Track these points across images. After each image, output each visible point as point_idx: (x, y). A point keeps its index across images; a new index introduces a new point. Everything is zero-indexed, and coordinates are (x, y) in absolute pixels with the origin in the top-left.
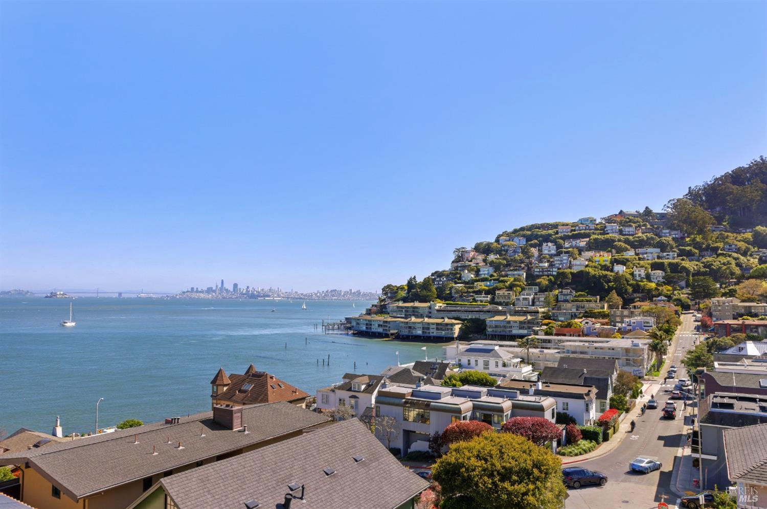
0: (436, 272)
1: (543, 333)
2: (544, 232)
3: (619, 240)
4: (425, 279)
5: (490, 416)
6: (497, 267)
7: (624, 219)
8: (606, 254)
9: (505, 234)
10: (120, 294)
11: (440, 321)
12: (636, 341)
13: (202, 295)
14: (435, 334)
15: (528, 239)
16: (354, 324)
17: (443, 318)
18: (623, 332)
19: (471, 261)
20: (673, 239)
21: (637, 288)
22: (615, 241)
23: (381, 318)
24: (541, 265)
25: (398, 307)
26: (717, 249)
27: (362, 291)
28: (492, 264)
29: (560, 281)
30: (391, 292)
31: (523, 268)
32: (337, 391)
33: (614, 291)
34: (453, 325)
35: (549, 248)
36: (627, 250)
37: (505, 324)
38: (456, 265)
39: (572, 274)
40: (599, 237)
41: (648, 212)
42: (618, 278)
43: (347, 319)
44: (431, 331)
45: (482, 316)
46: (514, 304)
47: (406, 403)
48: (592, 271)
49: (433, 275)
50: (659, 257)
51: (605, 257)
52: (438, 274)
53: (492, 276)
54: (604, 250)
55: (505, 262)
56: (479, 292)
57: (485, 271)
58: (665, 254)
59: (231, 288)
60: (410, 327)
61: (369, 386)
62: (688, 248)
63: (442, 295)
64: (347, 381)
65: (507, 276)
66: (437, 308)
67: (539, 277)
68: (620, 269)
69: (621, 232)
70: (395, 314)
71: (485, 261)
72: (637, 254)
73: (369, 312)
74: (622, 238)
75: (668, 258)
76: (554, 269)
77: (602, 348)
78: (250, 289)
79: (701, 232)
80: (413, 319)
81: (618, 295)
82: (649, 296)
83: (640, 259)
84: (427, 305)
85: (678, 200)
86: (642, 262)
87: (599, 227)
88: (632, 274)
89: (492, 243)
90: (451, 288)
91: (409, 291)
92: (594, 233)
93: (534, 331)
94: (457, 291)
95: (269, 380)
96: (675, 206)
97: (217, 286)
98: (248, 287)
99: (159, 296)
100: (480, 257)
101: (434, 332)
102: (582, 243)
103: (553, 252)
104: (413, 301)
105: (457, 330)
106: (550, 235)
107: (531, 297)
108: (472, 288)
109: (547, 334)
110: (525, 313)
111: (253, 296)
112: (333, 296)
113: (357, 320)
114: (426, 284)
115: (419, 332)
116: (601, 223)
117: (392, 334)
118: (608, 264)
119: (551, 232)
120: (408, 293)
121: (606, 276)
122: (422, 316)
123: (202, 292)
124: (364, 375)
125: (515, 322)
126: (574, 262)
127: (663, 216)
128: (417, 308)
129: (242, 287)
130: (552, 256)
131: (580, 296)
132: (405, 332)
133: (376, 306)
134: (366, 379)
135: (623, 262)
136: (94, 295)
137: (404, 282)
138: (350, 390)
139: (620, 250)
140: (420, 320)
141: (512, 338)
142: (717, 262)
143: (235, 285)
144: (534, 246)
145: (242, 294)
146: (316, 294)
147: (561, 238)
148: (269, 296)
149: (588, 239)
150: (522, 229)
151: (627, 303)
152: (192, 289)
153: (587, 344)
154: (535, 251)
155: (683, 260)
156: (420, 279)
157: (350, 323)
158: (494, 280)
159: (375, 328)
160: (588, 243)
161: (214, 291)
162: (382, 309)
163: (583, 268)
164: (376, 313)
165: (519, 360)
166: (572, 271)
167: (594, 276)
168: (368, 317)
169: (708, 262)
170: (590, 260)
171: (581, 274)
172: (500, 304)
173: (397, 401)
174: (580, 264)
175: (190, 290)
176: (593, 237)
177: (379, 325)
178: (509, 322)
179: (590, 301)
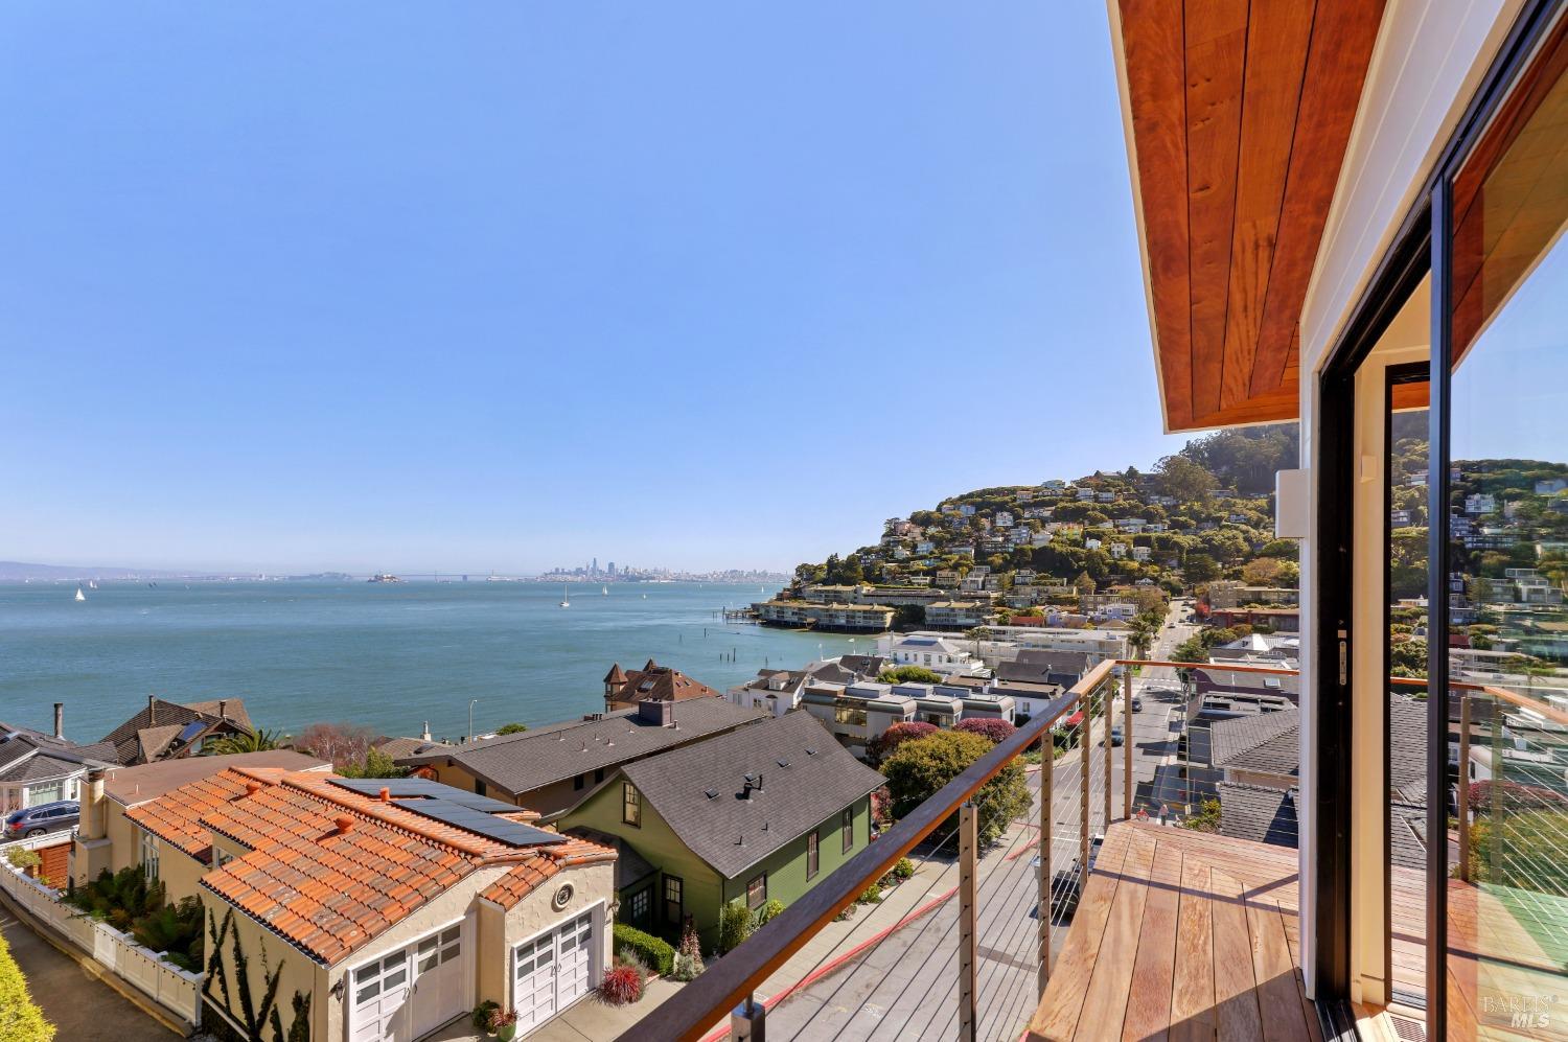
0: (863, 549)
1: (996, 623)
2: (999, 499)
3: (1094, 509)
4: (849, 557)
5: (937, 717)
6: (938, 542)
7: (1100, 483)
8: (1076, 527)
9: (949, 501)
10: (465, 577)
11: (868, 608)
12: (1112, 633)
13: (569, 578)
14: (861, 624)
15: (979, 507)
16: (762, 611)
17: (871, 604)
18: (1096, 623)
19: (906, 535)
20: (1164, 506)
21: (1115, 568)
22: (1088, 510)
23: (795, 604)
24: (994, 539)
25: (816, 591)
26: (1220, 519)
27: (769, 572)
28: (932, 538)
29: (1018, 559)
30: (806, 573)
31: (971, 544)
32: (751, 690)
33: (1086, 572)
34: (884, 613)
35: (1004, 519)
36: (1103, 521)
37: (948, 611)
38: (888, 539)
39: (1033, 550)
40: (1068, 504)
41: (1132, 472)
42: (1090, 556)
43: (753, 606)
44: (858, 619)
45: (920, 602)
46: (959, 588)
47: (838, 701)
48: (1058, 548)
49: (858, 552)
50: (1144, 530)
51: (1075, 530)
52: (867, 551)
53: (932, 553)
54: (1074, 521)
55: (948, 536)
56: (916, 573)
57: (924, 547)
58: (1152, 526)
59: (606, 569)
60: (831, 616)
61: (789, 683)
62: (1182, 519)
63: (870, 576)
64: (763, 678)
65: (950, 553)
66: (864, 592)
67: (992, 554)
68: (1093, 544)
69: (1096, 499)
70: (812, 600)
71: (923, 534)
72: (1116, 526)
73: (780, 597)
74: (1098, 505)
75: (1156, 532)
76: (1010, 545)
77: (1069, 641)
78: (630, 569)
79: (1200, 498)
80: (835, 606)
81: (1090, 577)
82: (1130, 578)
83: (1120, 532)
84: (852, 588)
85: (1172, 458)
86: (1122, 536)
87: (1066, 492)
88: (1109, 551)
89: (932, 513)
90: (881, 569)
91: (829, 571)
92: (1061, 500)
93: (984, 620)
94: (889, 572)
95: (674, 676)
96: (1168, 466)
97: (588, 567)
98: (627, 568)
99: (516, 579)
100: (918, 531)
101: (860, 622)
102: (1047, 513)
103: (1009, 524)
104: (834, 584)
105: (889, 618)
106: (1007, 503)
107: (981, 579)
108: (908, 567)
109: (1000, 624)
110: (973, 599)
111: (635, 578)
112: (733, 577)
113: (766, 607)
114: (851, 562)
115: (843, 621)
116: (1071, 488)
117: (809, 624)
118: (1078, 538)
119: (1006, 498)
120: (828, 574)
121: (1074, 554)
122: (845, 602)
123: (569, 573)
124: (782, 671)
125: (961, 609)
126: (1035, 536)
127: (1151, 478)
128: (839, 592)
129: (620, 567)
130: (1007, 529)
131: (1042, 578)
132: (825, 621)
133: (789, 590)
134: (786, 677)
135: (1098, 537)
136: (433, 578)
137: (824, 561)
138: (767, 688)
139: (1094, 521)
140: (843, 607)
141: (958, 628)
142: (1218, 536)
143: (611, 565)
144: (985, 516)
145: (620, 576)
146: (712, 576)
147: (1020, 506)
148: (653, 578)
149: (1054, 508)
150: (971, 495)
151: (1102, 586)
152: (557, 570)
153: (1051, 636)
154: (986, 523)
155: (1175, 533)
156: (842, 557)
157: (758, 610)
158: (935, 558)
159: (789, 617)
160: (1054, 513)
161: (585, 573)
162: (796, 593)
163: (1046, 544)
164: (788, 598)
165: (968, 654)
166: (1033, 547)
167: (1061, 553)
168: (780, 603)
169: (1207, 536)
170: (1055, 534)
171: (1044, 549)
172: (942, 587)
173: (828, 699)
174: (1043, 538)
175: (554, 571)
176: (1061, 505)
177: (793, 613)
178: (953, 610)
179: (1055, 584)
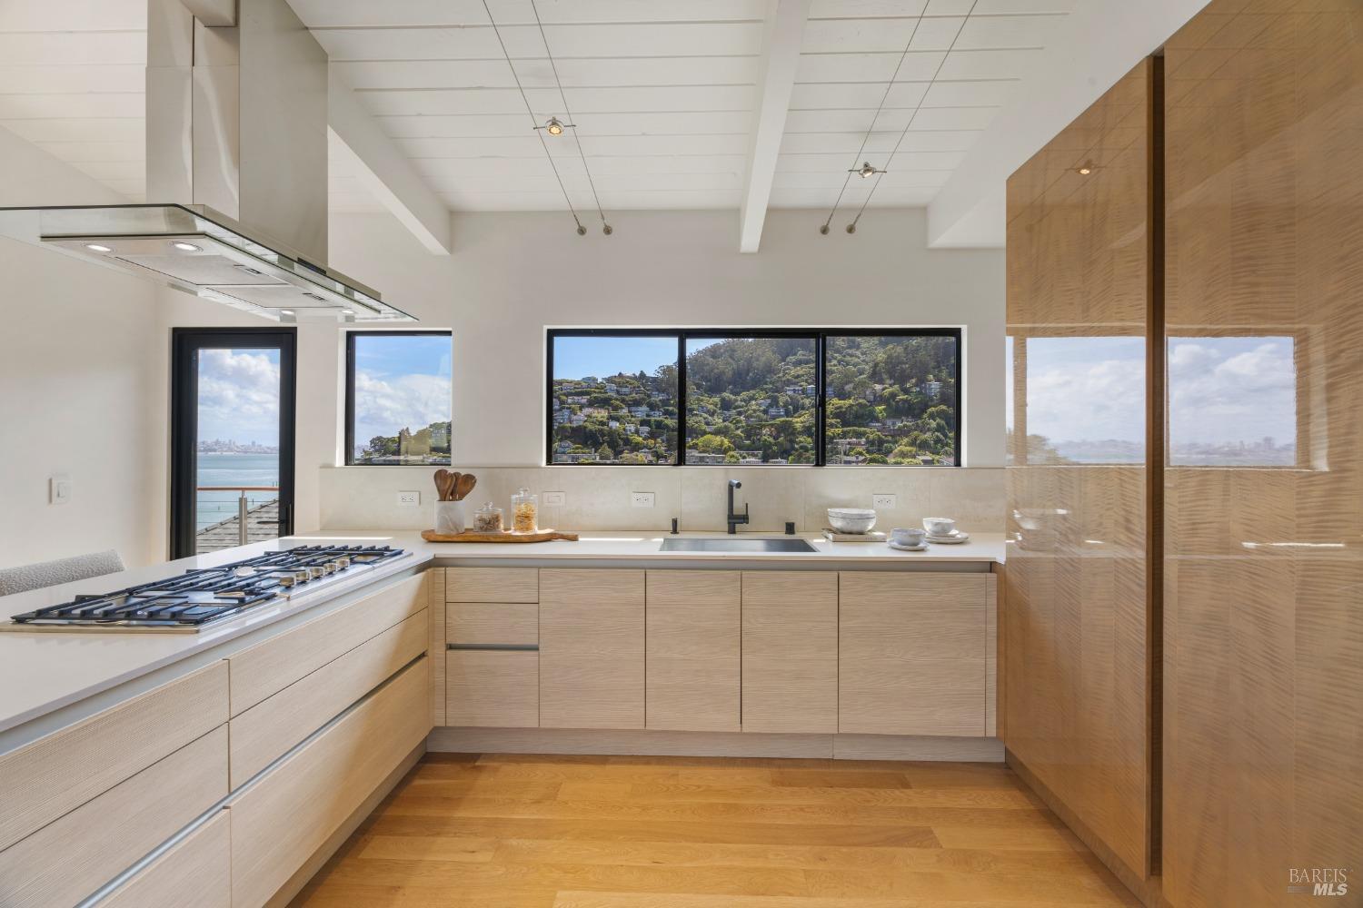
0: (433, 424)
3: (617, 399)
4: (420, 431)
7: (620, 381)
8: (603, 411)
20: (660, 400)
21: (627, 442)
22: (611, 399)
29: (561, 434)
30: (380, 444)
33: (606, 444)
36: (622, 408)
39: (572, 428)
40: (599, 395)
41: (642, 375)
42: (611, 433)
48: (590, 426)
49: (430, 426)
50: (648, 416)
51: (601, 414)
52: (437, 426)
54: (602, 407)
58: (653, 413)
62: (671, 408)
68: (615, 425)
69: (618, 392)
72: (630, 412)
74: (619, 397)
75: (654, 417)
81: (610, 448)
82: (636, 448)
83: (632, 416)
85: (668, 367)
86: (633, 419)
87: (599, 386)
88: (624, 429)
91: (400, 443)
92: (595, 392)
96: (664, 372)
102: (584, 400)
104: (404, 454)
114: (422, 436)
116: (602, 383)
118: (605, 420)
120: (398, 446)
121: (601, 431)
126: (574, 417)
127: (654, 380)
131: (577, 448)
135: (618, 419)
137: (395, 434)
139: (616, 408)
147: (564, 394)
149: (588, 397)
156: (413, 432)
160: (589, 401)
163: (581, 423)
166: (573, 425)
167: (591, 431)
170: (589, 416)
171: (579, 428)
174: (579, 419)
176: (594, 395)
